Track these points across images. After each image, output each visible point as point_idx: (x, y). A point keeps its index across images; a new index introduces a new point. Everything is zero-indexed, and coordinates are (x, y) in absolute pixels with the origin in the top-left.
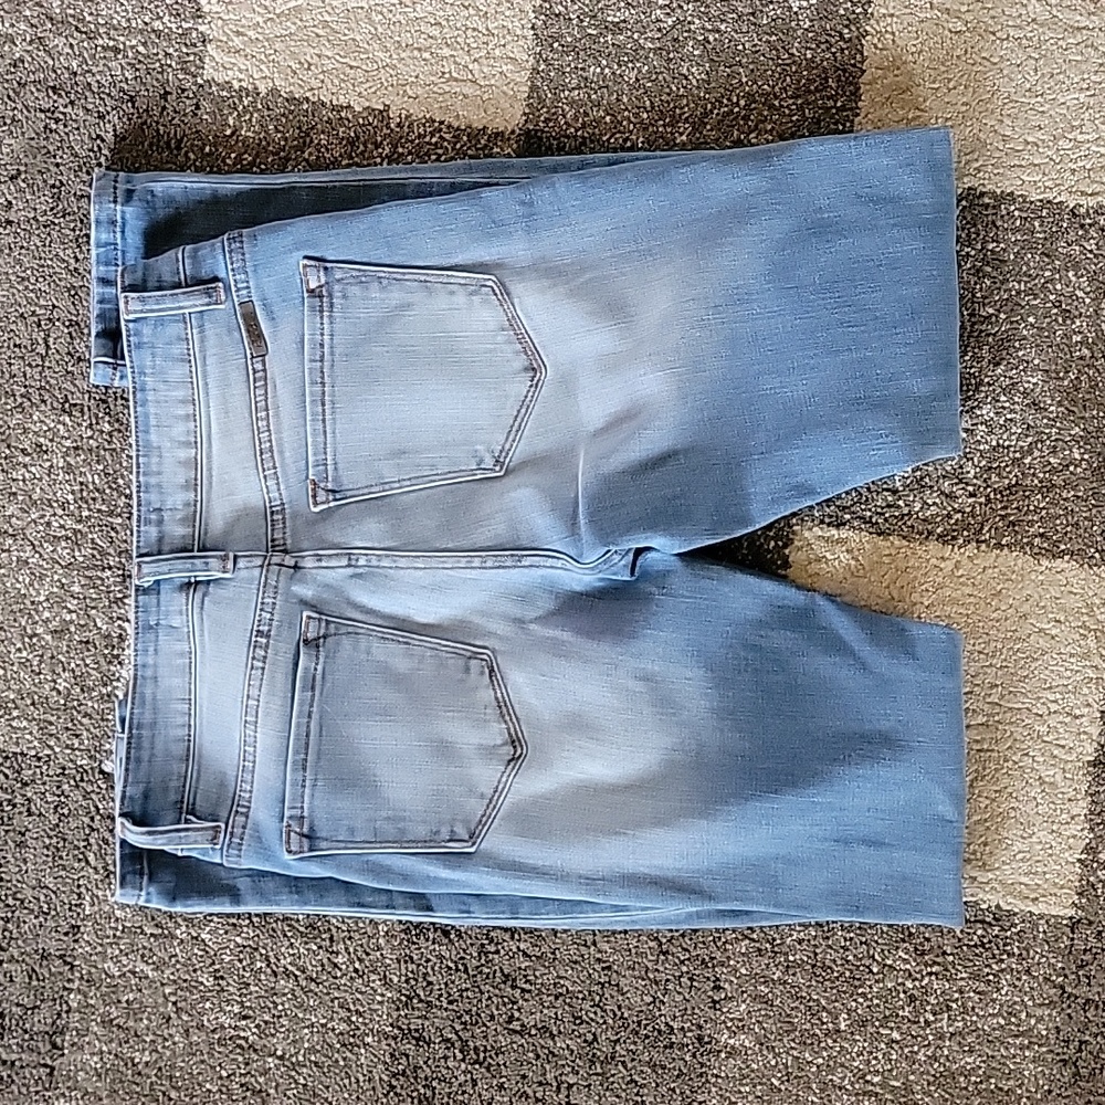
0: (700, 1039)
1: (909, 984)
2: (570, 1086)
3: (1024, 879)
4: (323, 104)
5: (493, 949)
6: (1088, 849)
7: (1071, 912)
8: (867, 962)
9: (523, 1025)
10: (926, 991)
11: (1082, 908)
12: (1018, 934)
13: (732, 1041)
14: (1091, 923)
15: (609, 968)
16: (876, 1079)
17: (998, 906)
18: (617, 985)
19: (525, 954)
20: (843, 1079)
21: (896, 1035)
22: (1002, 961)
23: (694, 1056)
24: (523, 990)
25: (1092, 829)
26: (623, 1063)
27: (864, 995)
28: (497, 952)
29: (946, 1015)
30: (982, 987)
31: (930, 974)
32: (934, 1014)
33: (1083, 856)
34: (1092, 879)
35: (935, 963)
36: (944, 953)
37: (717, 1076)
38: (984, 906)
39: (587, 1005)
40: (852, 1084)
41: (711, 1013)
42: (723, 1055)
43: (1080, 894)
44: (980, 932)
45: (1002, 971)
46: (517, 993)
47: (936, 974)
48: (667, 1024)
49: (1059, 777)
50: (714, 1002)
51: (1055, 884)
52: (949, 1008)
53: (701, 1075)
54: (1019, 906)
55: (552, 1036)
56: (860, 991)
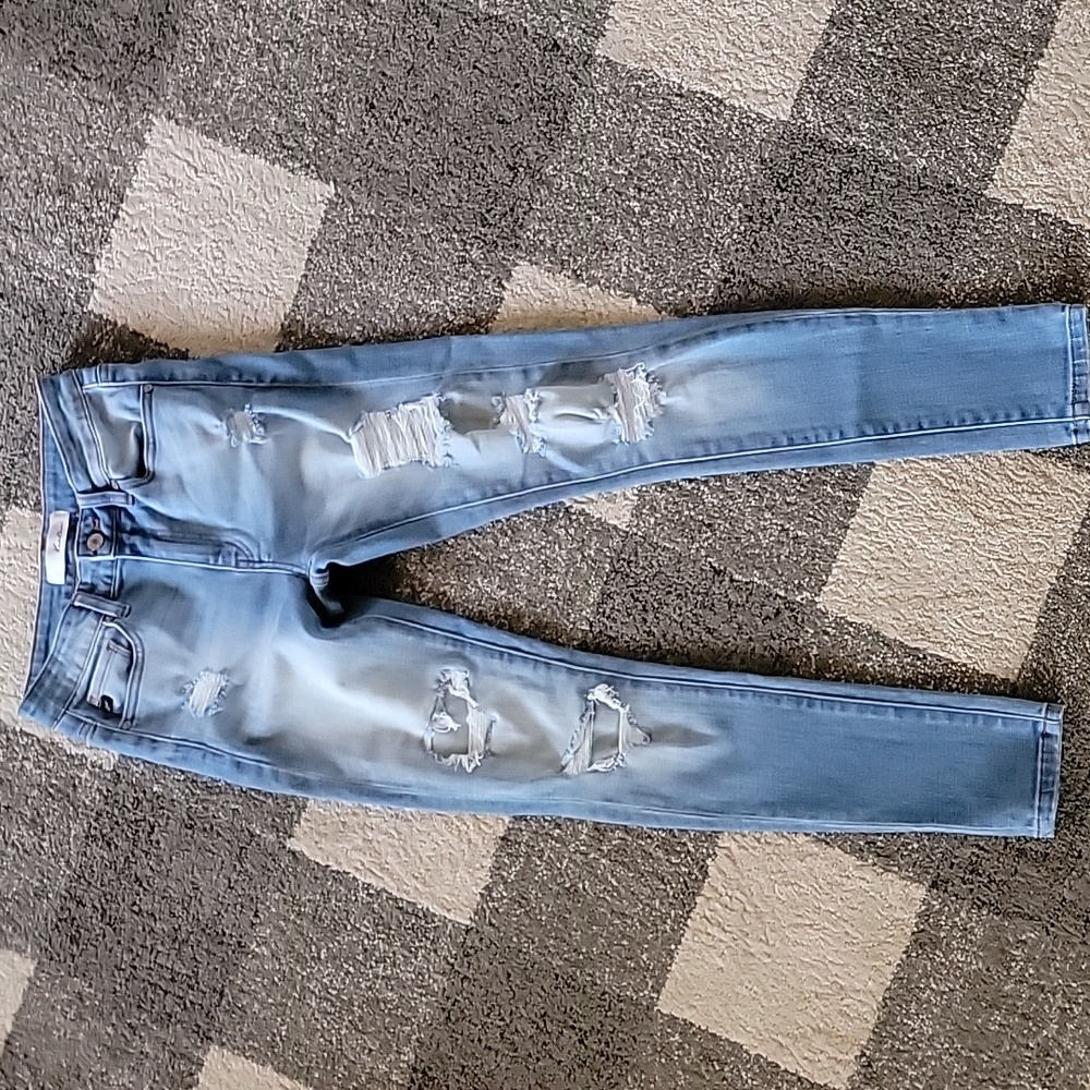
0: (239, 943)
1: (366, 941)
2: (159, 952)
3: (447, 897)
4: (151, 340)
5: (133, 860)
6: (487, 888)
7: (468, 923)
8: (345, 922)
9: (140, 910)
10: (375, 947)
11: (475, 922)
12: (435, 928)
13: (257, 950)
14: (478, 932)
15: (197, 889)
16: (334, 992)
17: (428, 909)
18: (200, 900)
19: (151, 868)
20: (315, 987)
21: (351, 969)
22: (421, 941)
23: (234, 952)
24: (145, 889)
25: (491, 877)
26: (192, 947)
27: (339, 942)
28: (136, 863)
29: (382, 965)
30: (406, 953)
31: (379, 938)
32: (376, 962)
33: (483, 892)
34: (485, 906)
35: (383, 932)
36: (390, 929)
37: (244, 968)
38: (420, 907)
39: (179, 907)
40: (319, 991)
41: (249, 930)
42: (250, 956)
43: (476, 914)
44: (413, 921)
45: (421, 947)
46: (141, 890)
47: (383, 940)
48: (223, 931)
49: (480, 842)
50: (253, 924)
51: (463, 904)
52: (385, 961)
53: (235, 964)
54: (439, 911)
55: (155, 920)
56: (338, 938)
